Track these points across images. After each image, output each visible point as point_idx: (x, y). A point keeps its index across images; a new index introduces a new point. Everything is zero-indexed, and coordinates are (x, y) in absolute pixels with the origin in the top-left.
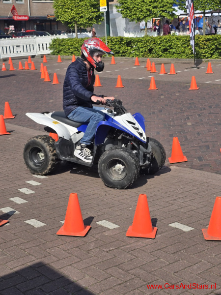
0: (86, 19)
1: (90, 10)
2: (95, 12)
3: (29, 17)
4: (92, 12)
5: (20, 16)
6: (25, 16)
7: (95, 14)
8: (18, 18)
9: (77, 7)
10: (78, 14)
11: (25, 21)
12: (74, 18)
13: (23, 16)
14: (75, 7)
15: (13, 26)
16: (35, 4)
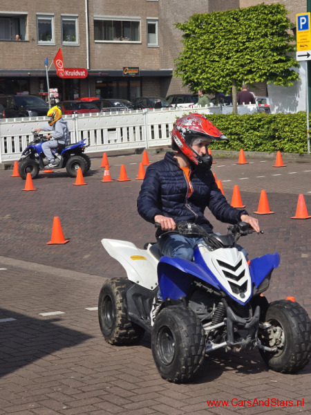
0: (261, 76)
1: (269, 58)
2: (280, 61)
3: (88, 72)
4: (276, 62)
5: (71, 70)
6: (80, 70)
7: (282, 65)
8: (67, 73)
9: (241, 51)
10: (242, 66)
11: (80, 80)
12: (235, 73)
13: (76, 69)
14: (237, 51)
15: (56, 90)
16: (99, 46)
